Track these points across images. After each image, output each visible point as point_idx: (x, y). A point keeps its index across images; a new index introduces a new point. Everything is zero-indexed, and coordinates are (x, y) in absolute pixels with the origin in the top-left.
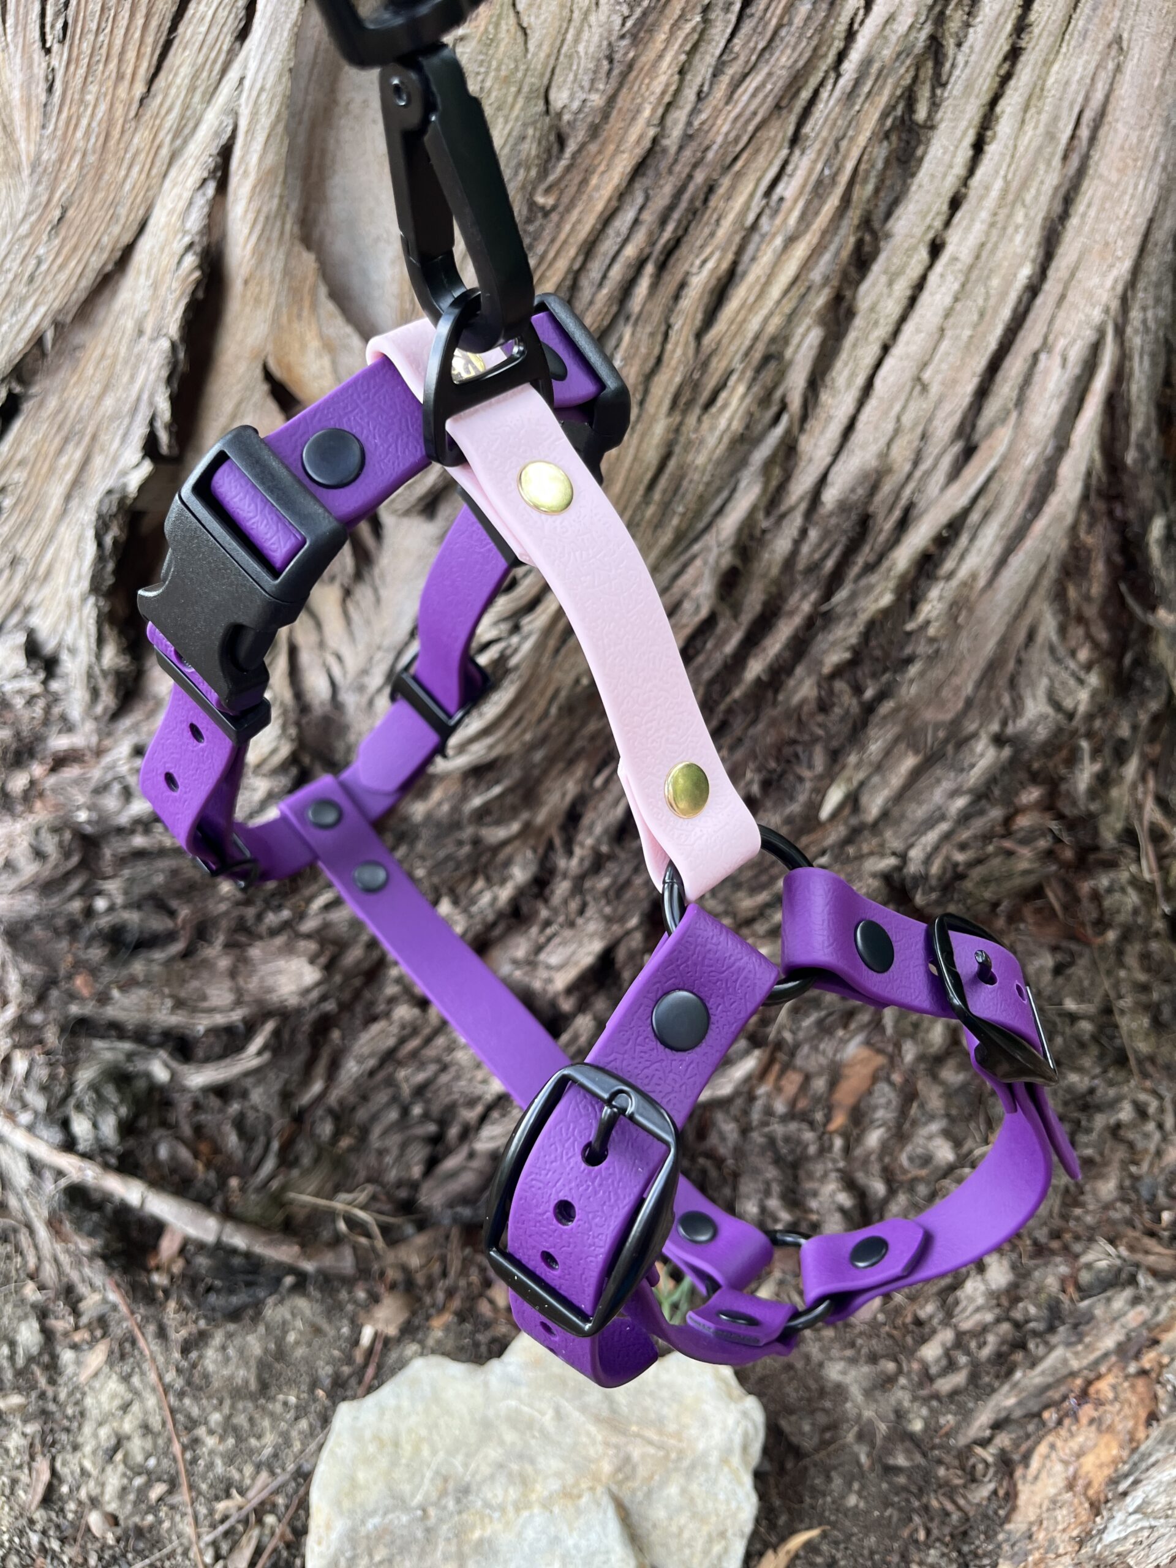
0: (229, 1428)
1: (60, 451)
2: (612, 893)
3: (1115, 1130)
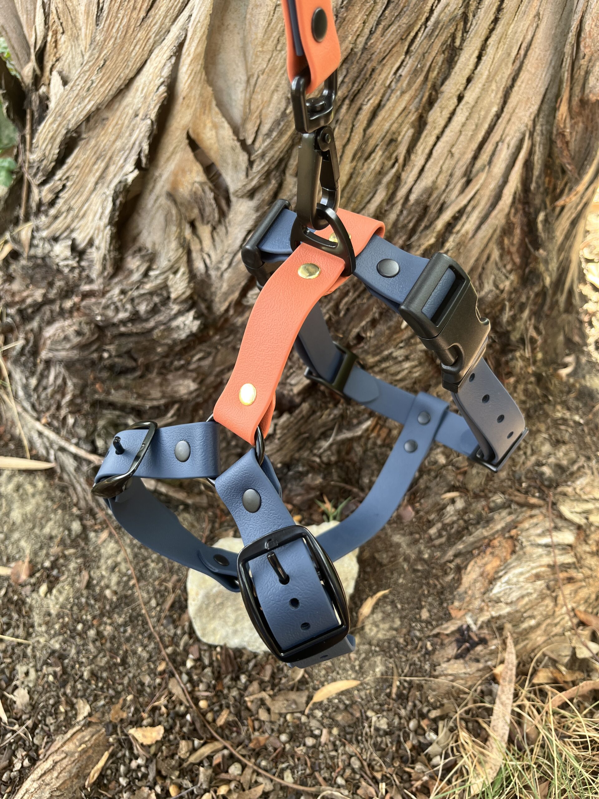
1: (95, 163)
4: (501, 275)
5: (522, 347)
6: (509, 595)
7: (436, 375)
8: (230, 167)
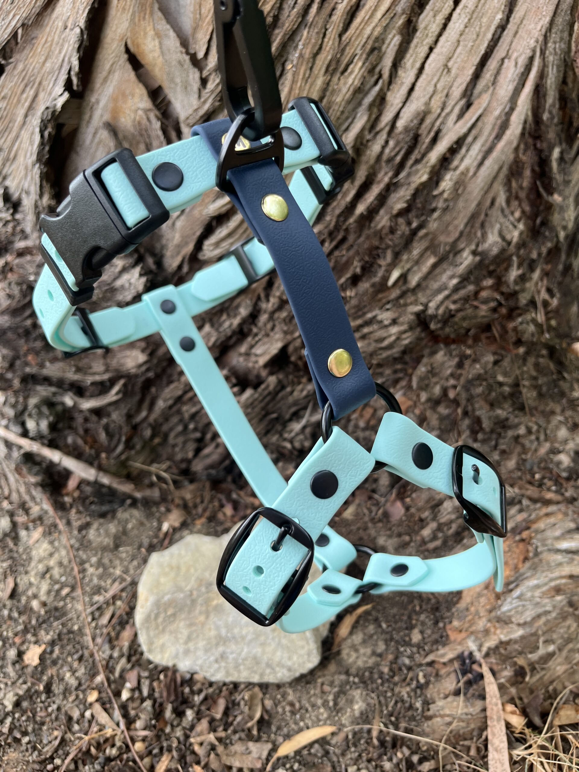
0: (100, 564)
1: (23, 91)
2: (287, 321)
3: (517, 438)
4: (508, 224)
5: (532, 310)
6: (522, 613)
7: (430, 344)
8: (179, 89)
